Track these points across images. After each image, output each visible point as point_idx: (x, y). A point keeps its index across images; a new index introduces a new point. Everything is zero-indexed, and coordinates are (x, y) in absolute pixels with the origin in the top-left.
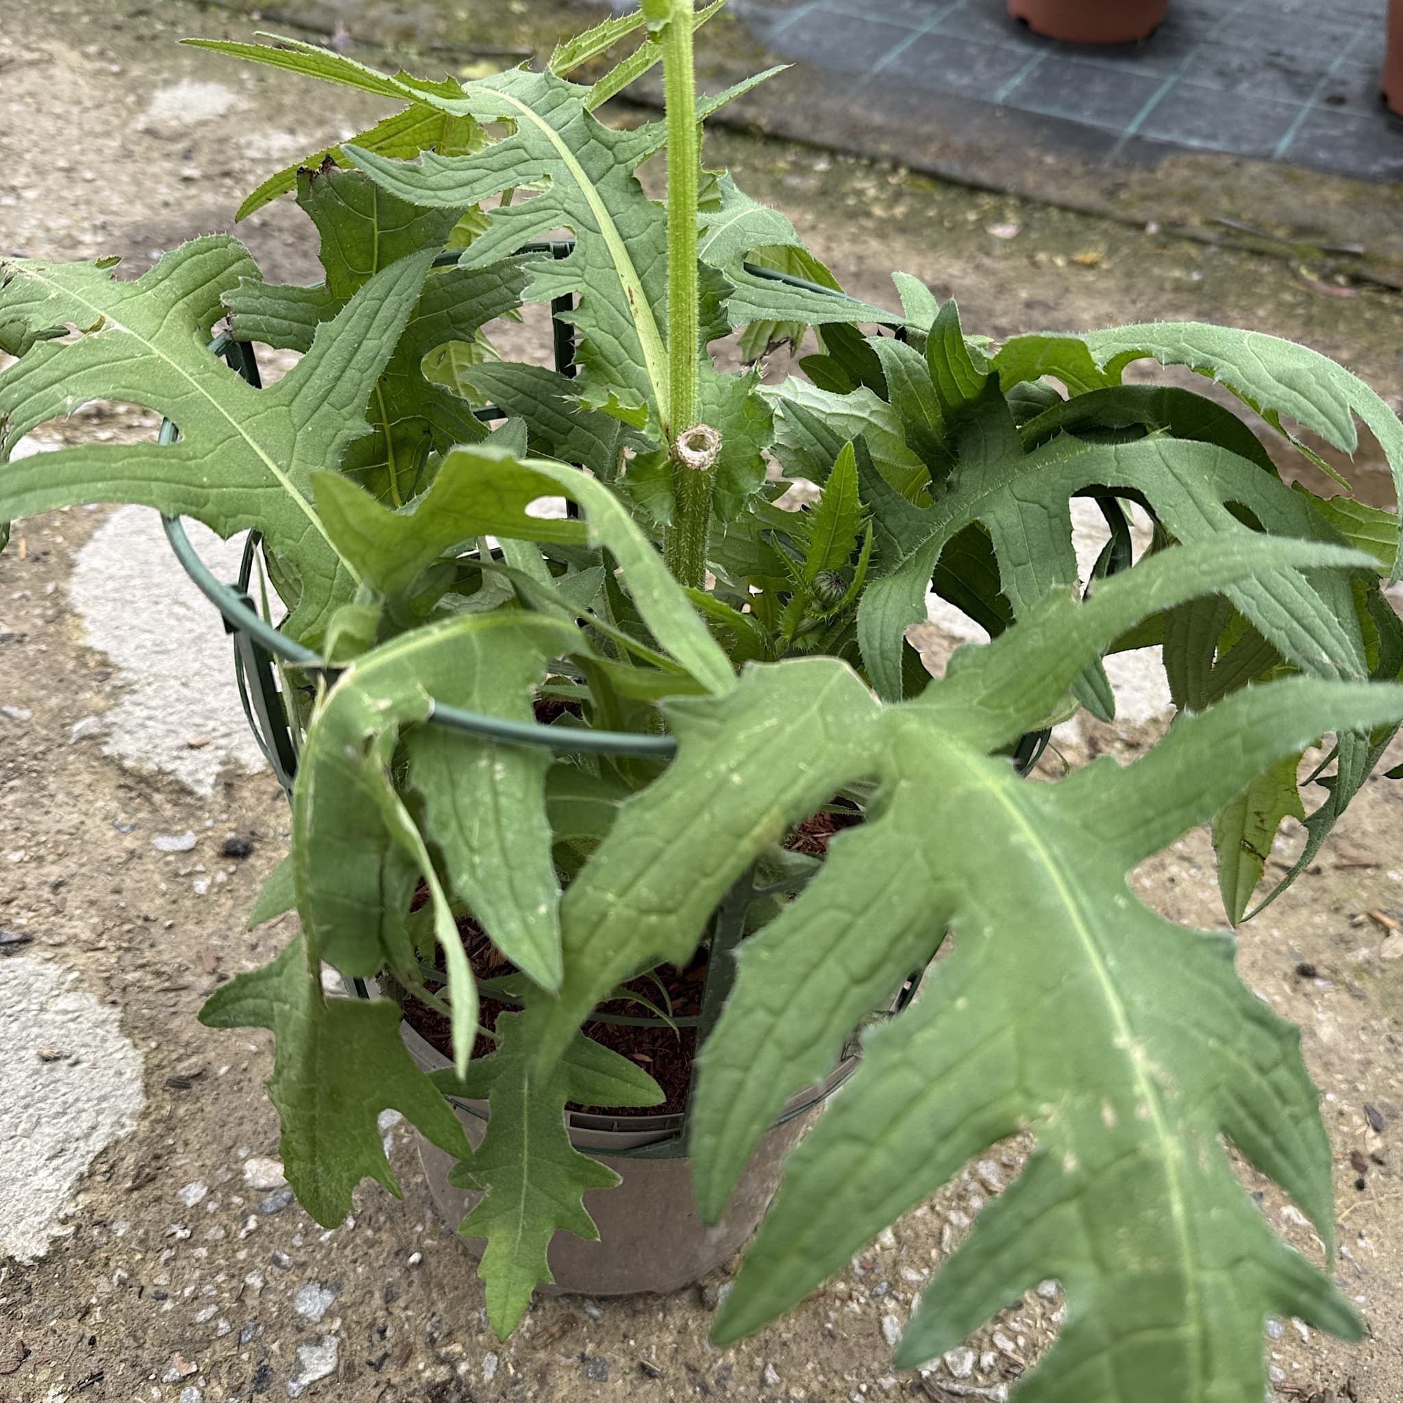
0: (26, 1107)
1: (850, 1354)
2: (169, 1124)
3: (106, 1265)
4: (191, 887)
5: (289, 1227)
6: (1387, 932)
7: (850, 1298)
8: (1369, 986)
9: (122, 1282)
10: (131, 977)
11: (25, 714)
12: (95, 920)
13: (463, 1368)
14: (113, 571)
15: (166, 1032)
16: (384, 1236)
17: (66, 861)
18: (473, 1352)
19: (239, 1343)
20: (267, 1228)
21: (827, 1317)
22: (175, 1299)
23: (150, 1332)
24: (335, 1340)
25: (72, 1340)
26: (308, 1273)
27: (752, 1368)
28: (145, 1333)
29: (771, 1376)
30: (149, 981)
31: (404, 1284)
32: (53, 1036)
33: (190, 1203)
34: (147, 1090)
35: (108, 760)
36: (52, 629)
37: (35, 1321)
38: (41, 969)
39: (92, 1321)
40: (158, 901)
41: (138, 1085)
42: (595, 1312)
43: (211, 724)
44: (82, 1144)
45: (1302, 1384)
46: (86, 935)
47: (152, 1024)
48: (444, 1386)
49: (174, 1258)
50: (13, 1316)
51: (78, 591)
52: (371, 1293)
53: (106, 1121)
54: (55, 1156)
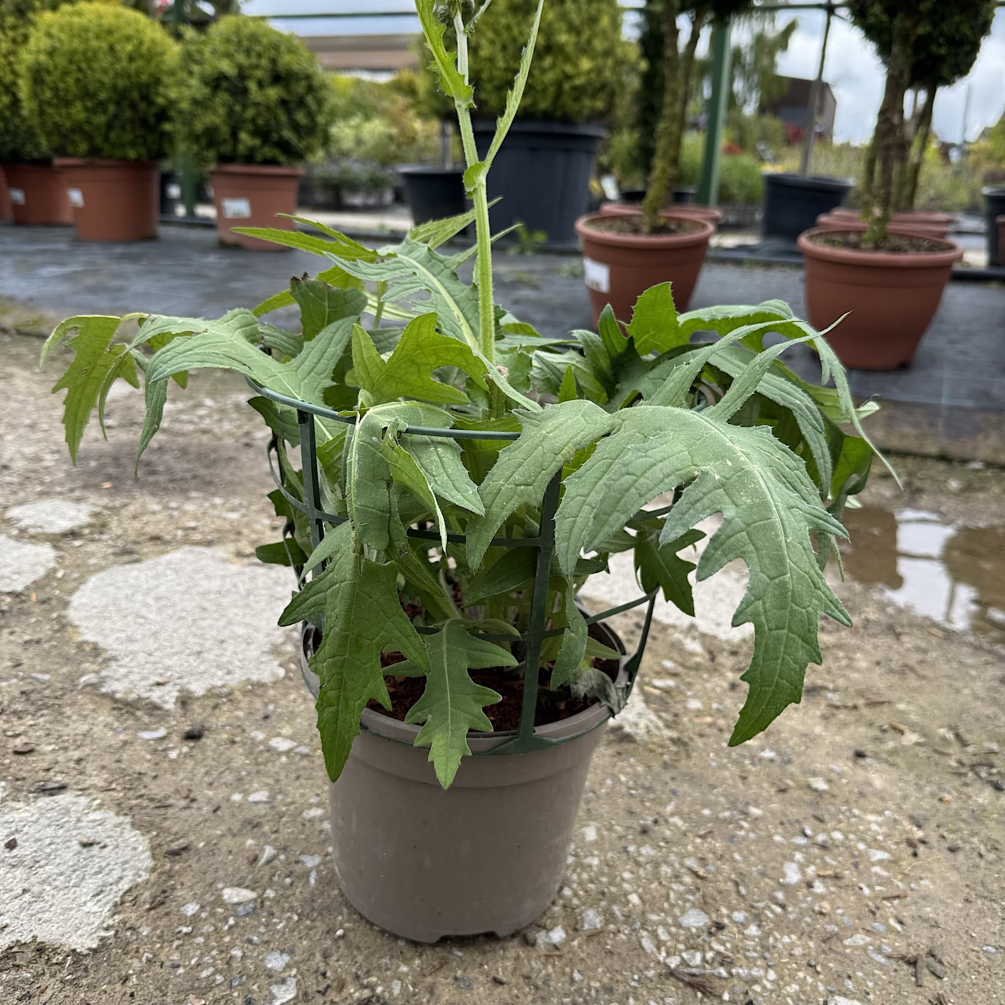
0: (74, 871)
1: (624, 960)
2: (170, 875)
3: (137, 952)
4: (166, 756)
5: (256, 923)
6: (902, 732)
7: (619, 931)
8: (898, 760)
9: (149, 961)
10: (134, 802)
11: (46, 677)
12: (106, 776)
13: (379, 990)
14: (96, 603)
15: (161, 828)
16: (318, 924)
17: (82, 749)
18: (385, 981)
19: (231, 987)
20: (242, 924)
21: (607, 944)
22: (185, 967)
23: (171, 986)
24: (294, 980)
25: (118, 996)
26: (272, 946)
27: (564, 974)
28: (167, 987)
29: (577, 976)
30: (145, 803)
31: (334, 948)
32: (89, 834)
33: (189, 914)
34: (154, 857)
35: (105, 696)
36: (58, 635)
37: (91, 987)
38: (75, 800)
39: (131, 984)
40: (146, 765)
41: (148, 854)
42: (460, 954)
43: (169, 674)
44: (114, 887)
45: (904, 953)
46: (101, 784)
47: (152, 824)
48: (369, 1000)
49: (182, 945)
50: (77, 986)
51: (73, 614)
52: (313, 954)
53: (129, 875)
54: (98, 895)
